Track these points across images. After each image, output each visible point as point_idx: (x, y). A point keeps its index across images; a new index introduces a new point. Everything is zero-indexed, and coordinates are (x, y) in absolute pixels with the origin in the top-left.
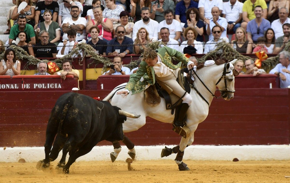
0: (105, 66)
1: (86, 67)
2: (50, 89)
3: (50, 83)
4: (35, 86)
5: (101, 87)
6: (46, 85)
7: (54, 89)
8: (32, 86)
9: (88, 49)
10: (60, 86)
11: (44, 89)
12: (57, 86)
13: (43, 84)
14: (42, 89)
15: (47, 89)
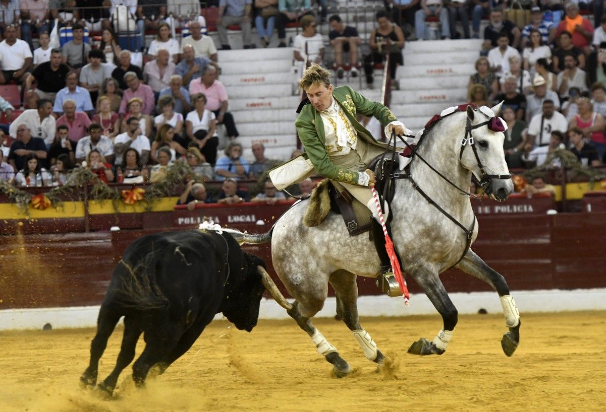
0: (592, 179)
1: (567, 182)
2: (517, 213)
3: (517, 204)
4: (497, 209)
5: (586, 209)
6: (511, 208)
7: (523, 213)
8: (492, 209)
9: (569, 157)
10: (531, 209)
11: (510, 214)
12: (528, 208)
13: (508, 207)
14: (506, 213)
15: (513, 214)
